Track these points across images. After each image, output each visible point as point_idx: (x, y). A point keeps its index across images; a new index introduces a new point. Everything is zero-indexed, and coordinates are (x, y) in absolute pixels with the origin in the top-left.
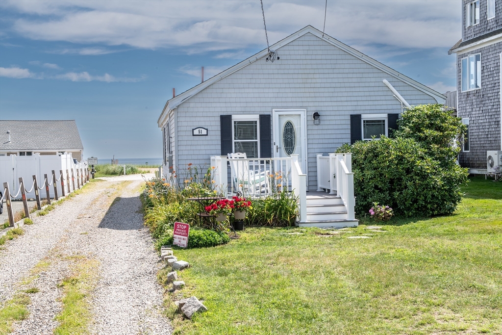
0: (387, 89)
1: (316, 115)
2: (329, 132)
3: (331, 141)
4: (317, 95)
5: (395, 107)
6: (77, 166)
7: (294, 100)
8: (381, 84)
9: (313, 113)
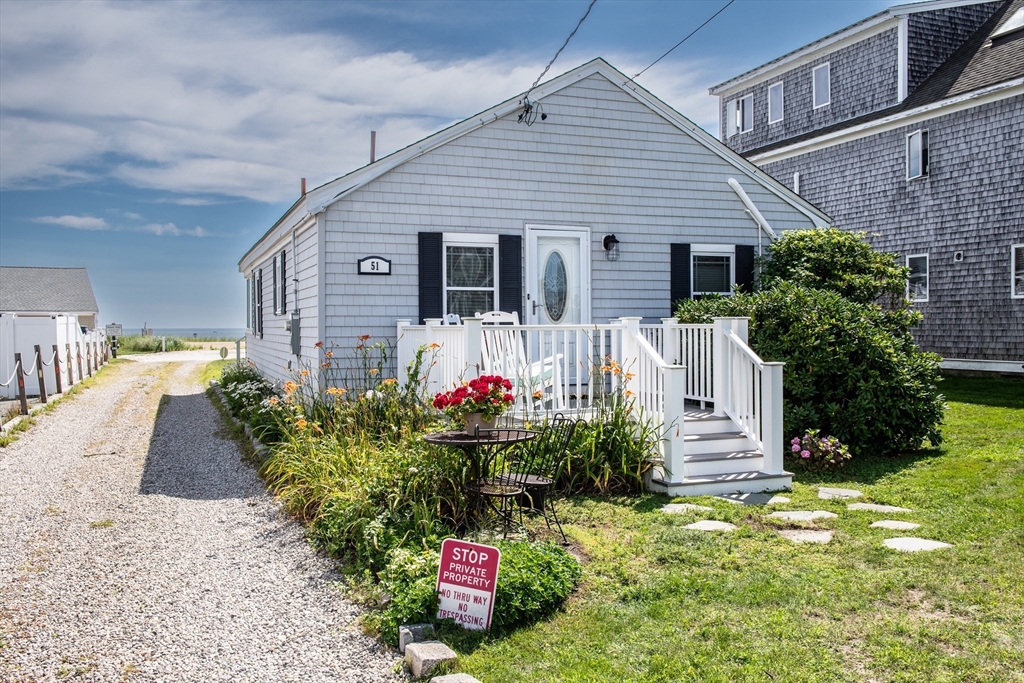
0: (733, 197)
1: (610, 241)
2: (632, 276)
3: (636, 294)
4: (612, 200)
5: (747, 233)
6: (87, 338)
7: (567, 207)
8: (724, 187)
9: (604, 237)
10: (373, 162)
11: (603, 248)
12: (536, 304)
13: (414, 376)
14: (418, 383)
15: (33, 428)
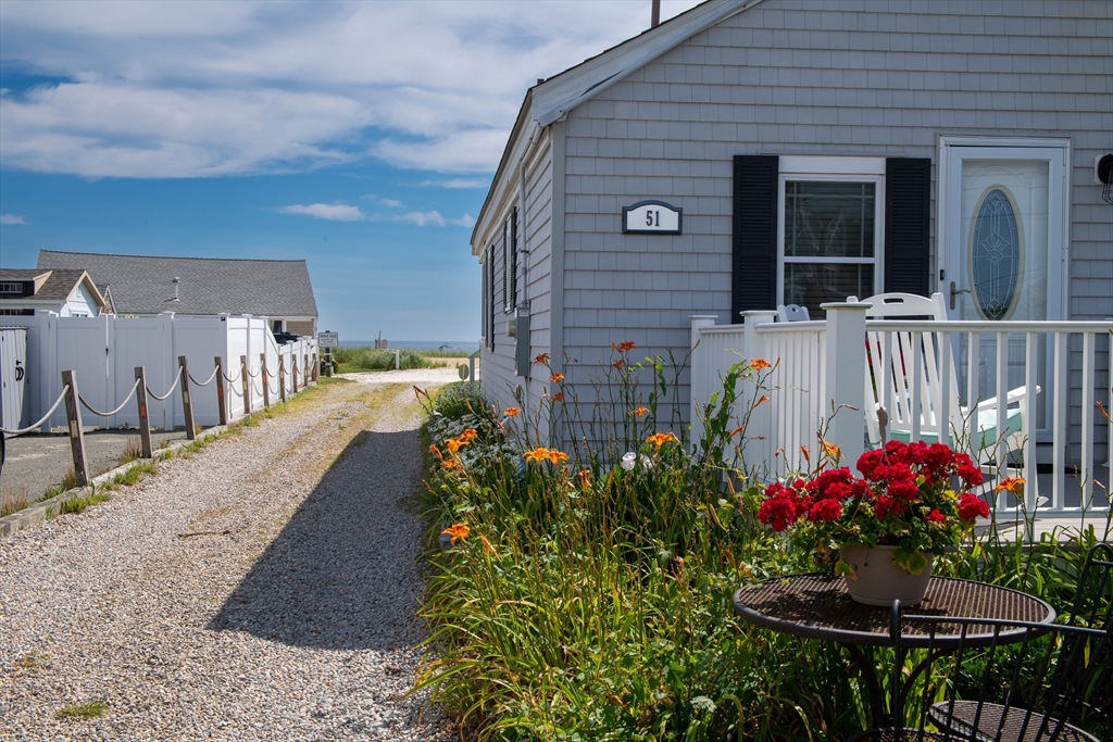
1: (1111, 166)
9: (1098, 158)
10: (656, 24)
11: (1097, 180)
12: (958, 288)
13: (718, 425)
14: (726, 436)
15: (148, 478)
